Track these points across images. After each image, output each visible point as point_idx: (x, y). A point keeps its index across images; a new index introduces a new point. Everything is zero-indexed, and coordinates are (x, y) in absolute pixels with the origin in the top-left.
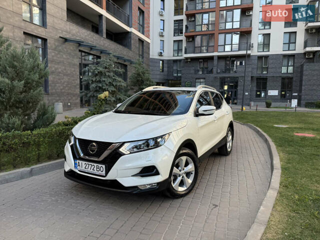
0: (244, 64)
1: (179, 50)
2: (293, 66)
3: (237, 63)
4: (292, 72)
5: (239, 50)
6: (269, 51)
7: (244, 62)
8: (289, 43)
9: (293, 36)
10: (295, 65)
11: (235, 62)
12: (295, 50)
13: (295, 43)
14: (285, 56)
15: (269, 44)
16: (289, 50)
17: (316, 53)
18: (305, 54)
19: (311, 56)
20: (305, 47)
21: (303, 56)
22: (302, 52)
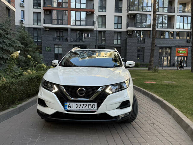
0: (89, 36)
1: (38, 20)
2: (121, 39)
3: (85, 35)
4: (120, 43)
5: (86, 25)
6: (105, 28)
7: (89, 34)
8: (118, 23)
9: (120, 19)
10: (122, 38)
11: (84, 34)
12: (121, 28)
13: (121, 24)
14: (115, 32)
15: (105, 23)
16: (118, 28)
17: (133, 31)
18: (127, 31)
19: (131, 34)
20: (127, 27)
21: (126, 33)
22: (126, 30)
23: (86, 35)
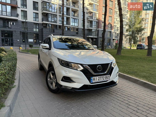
0: (15, 24)
3: (10, 23)
4: (38, 31)
5: (11, 16)
6: (27, 20)
7: (14, 23)
8: (36, 18)
9: (37, 15)
10: (39, 28)
12: (38, 21)
13: (38, 18)
14: (34, 23)
15: (27, 16)
16: (36, 21)
17: (46, 24)
18: (43, 24)
19: (45, 25)
20: (43, 21)
21: (42, 25)
22: (41, 23)
23: (12, 23)
